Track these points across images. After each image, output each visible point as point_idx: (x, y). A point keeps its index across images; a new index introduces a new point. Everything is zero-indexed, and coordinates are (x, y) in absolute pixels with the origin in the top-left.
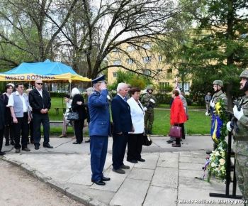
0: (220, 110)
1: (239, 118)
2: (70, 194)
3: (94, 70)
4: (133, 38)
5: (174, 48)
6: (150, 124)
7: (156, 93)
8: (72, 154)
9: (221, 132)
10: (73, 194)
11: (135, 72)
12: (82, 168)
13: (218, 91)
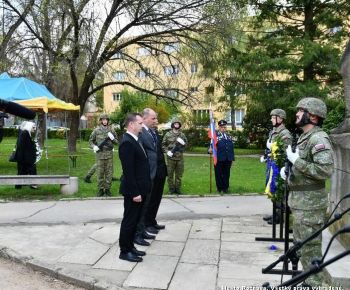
0: (276, 152)
1: (293, 161)
2: (65, 277)
3: (82, 89)
4: (147, 36)
5: (217, 53)
6: (177, 178)
7: (187, 127)
8: (58, 224)
9: (277, 184)
10: (69, 275)
11: (151, 93)
12: (77, 243)
13: (277, 125)
